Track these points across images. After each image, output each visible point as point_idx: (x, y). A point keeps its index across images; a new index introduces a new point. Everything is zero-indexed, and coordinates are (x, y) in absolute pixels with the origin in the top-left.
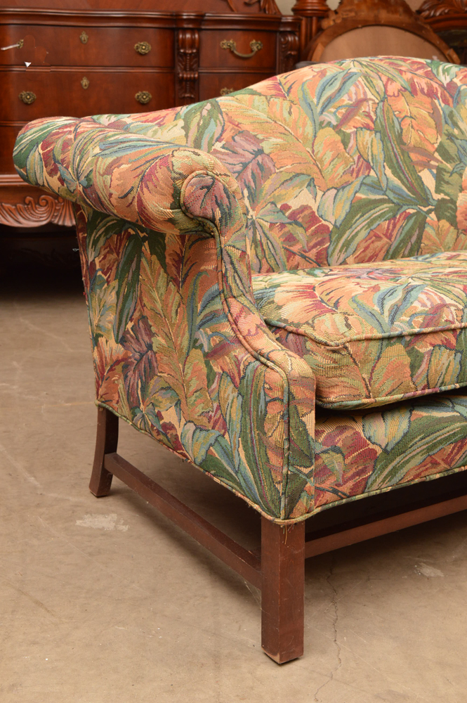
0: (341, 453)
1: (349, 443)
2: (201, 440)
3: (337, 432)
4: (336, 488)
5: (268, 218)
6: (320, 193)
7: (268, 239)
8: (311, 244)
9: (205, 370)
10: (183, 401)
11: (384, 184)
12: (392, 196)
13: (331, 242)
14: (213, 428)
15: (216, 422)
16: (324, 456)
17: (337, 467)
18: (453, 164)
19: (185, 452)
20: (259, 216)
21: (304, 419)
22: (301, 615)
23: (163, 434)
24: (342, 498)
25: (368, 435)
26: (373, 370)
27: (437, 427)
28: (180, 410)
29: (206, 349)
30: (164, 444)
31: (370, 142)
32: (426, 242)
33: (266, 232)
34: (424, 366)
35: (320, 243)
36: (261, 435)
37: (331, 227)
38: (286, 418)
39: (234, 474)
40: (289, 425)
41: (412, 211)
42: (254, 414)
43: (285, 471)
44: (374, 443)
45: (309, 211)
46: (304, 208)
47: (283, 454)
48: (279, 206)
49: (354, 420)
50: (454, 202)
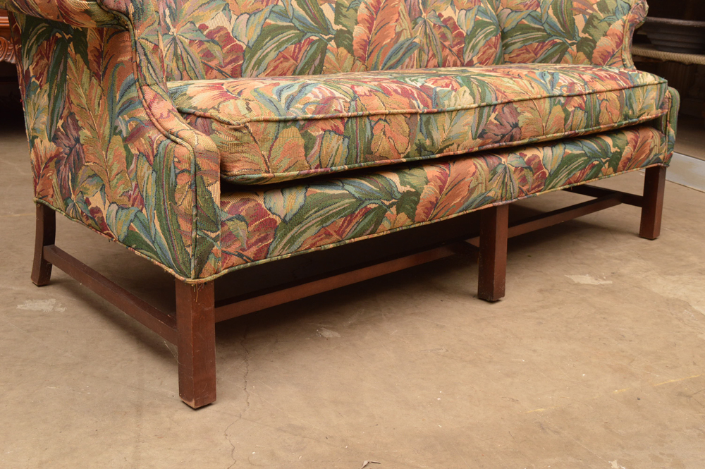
0: (245, 221)
1: (252, 212)
2: (123, 218)
3: (241, 203)
4: (241, 252)
5: (187, 36)
6: (234, 17)
7: (188, 54)
8: (227, 61)
9: (124, 154)
10: (107, 185)
11: (290, 13)
12: (297, 24)
13: (244, 60)
14: (133, 205)
15: (135, 199)
16: (229, 223)
17: (241, 234)
19: (110, 232)
20: (179, 33)
21: (209, 188)
22: (213, 365)
23: (91, 218)
24: (247, 262)
25: (268, 206)
26: (271, 148)
27: (329, 202)
28: (105, 193)
29: (125, 134)
30: (93, 228)
32: (328, 66)
33: (186, 48)
34: (316, 147)
35: (234, 60)
36: (173, 205)
37: (244, 47)
38: (193, 187)
39: (151, 245)
40: (196, 194)
41: (315, 38)
42: (166, 186)
43: (193, 235)
44: (274, 214)
45: (225, 32)
46: (220, 29)
47: (192, 220)
48: (197, 26)
49: (257, 194)
50: (351, 33)
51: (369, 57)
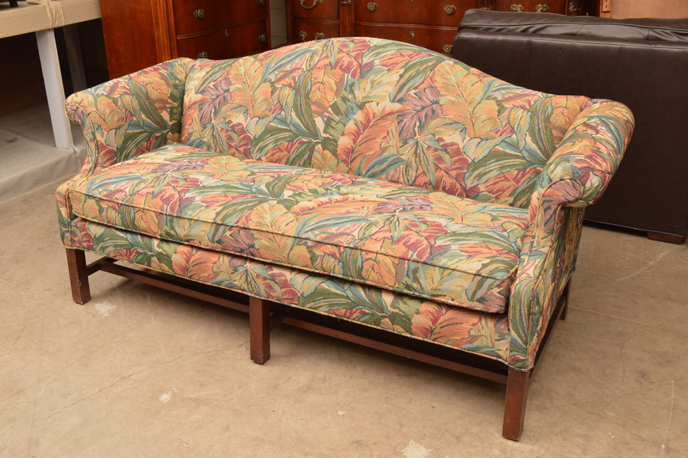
1: (81, 227)
4: (80, 243)
5: (220, 125)
6: (249, 118)
7: (219, 136)
8: (241, 144)
11: (288, 121)
12: (292, 128)
13: (252, 146)
18: (341, 117)
20: (216, 123)
25: (88, 227)
31: (288, 95)
32: (315, 161)
33: (219, 132)
34: (104, 213)
35: (246, 145)
37: (252, 138)
41: (305, 140)
44: (90, 231)
45: (241, 127)
46: (239, 124)
48: (227, 120)
50: (336, 142)
51: (352, 162)
